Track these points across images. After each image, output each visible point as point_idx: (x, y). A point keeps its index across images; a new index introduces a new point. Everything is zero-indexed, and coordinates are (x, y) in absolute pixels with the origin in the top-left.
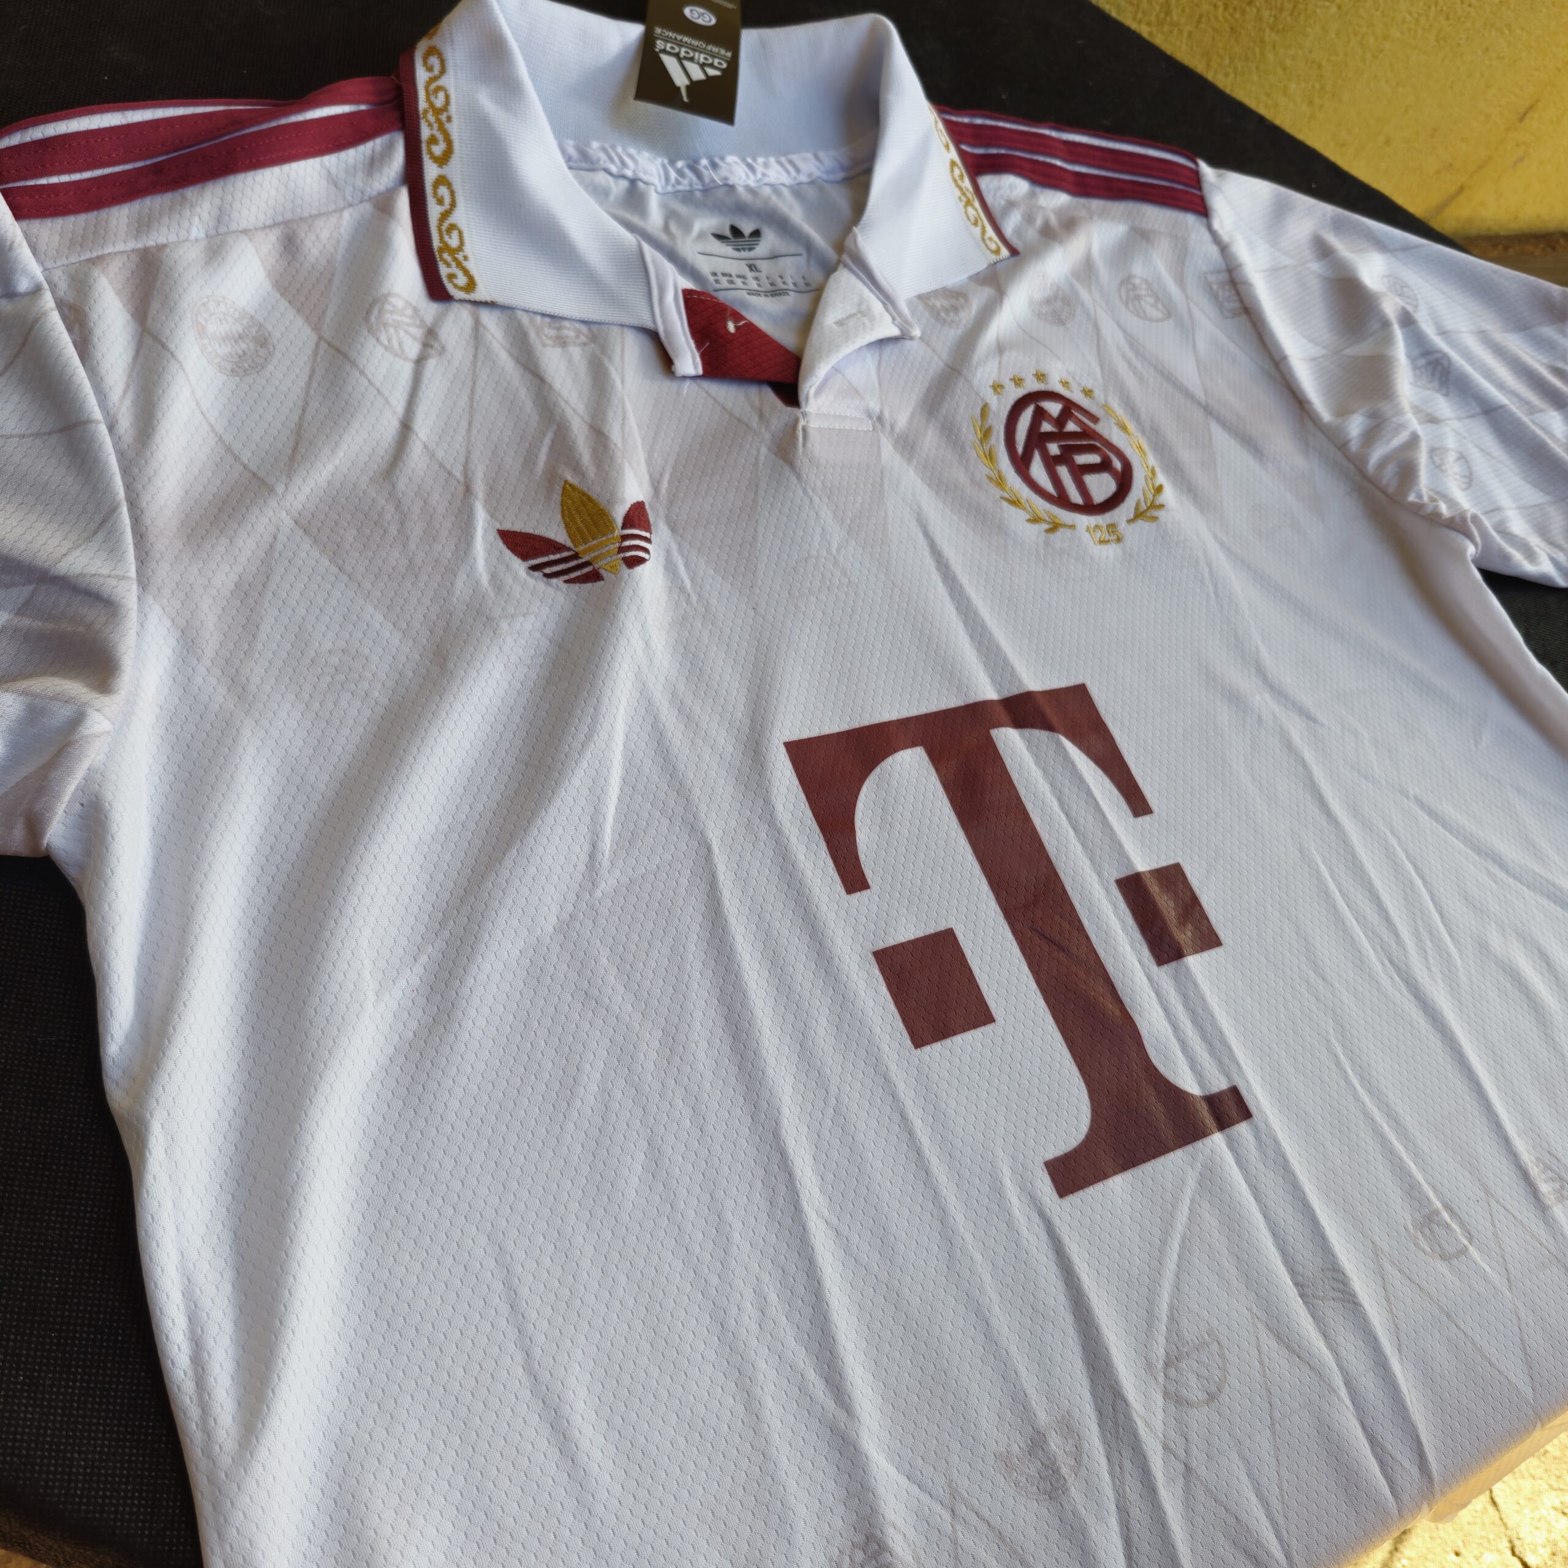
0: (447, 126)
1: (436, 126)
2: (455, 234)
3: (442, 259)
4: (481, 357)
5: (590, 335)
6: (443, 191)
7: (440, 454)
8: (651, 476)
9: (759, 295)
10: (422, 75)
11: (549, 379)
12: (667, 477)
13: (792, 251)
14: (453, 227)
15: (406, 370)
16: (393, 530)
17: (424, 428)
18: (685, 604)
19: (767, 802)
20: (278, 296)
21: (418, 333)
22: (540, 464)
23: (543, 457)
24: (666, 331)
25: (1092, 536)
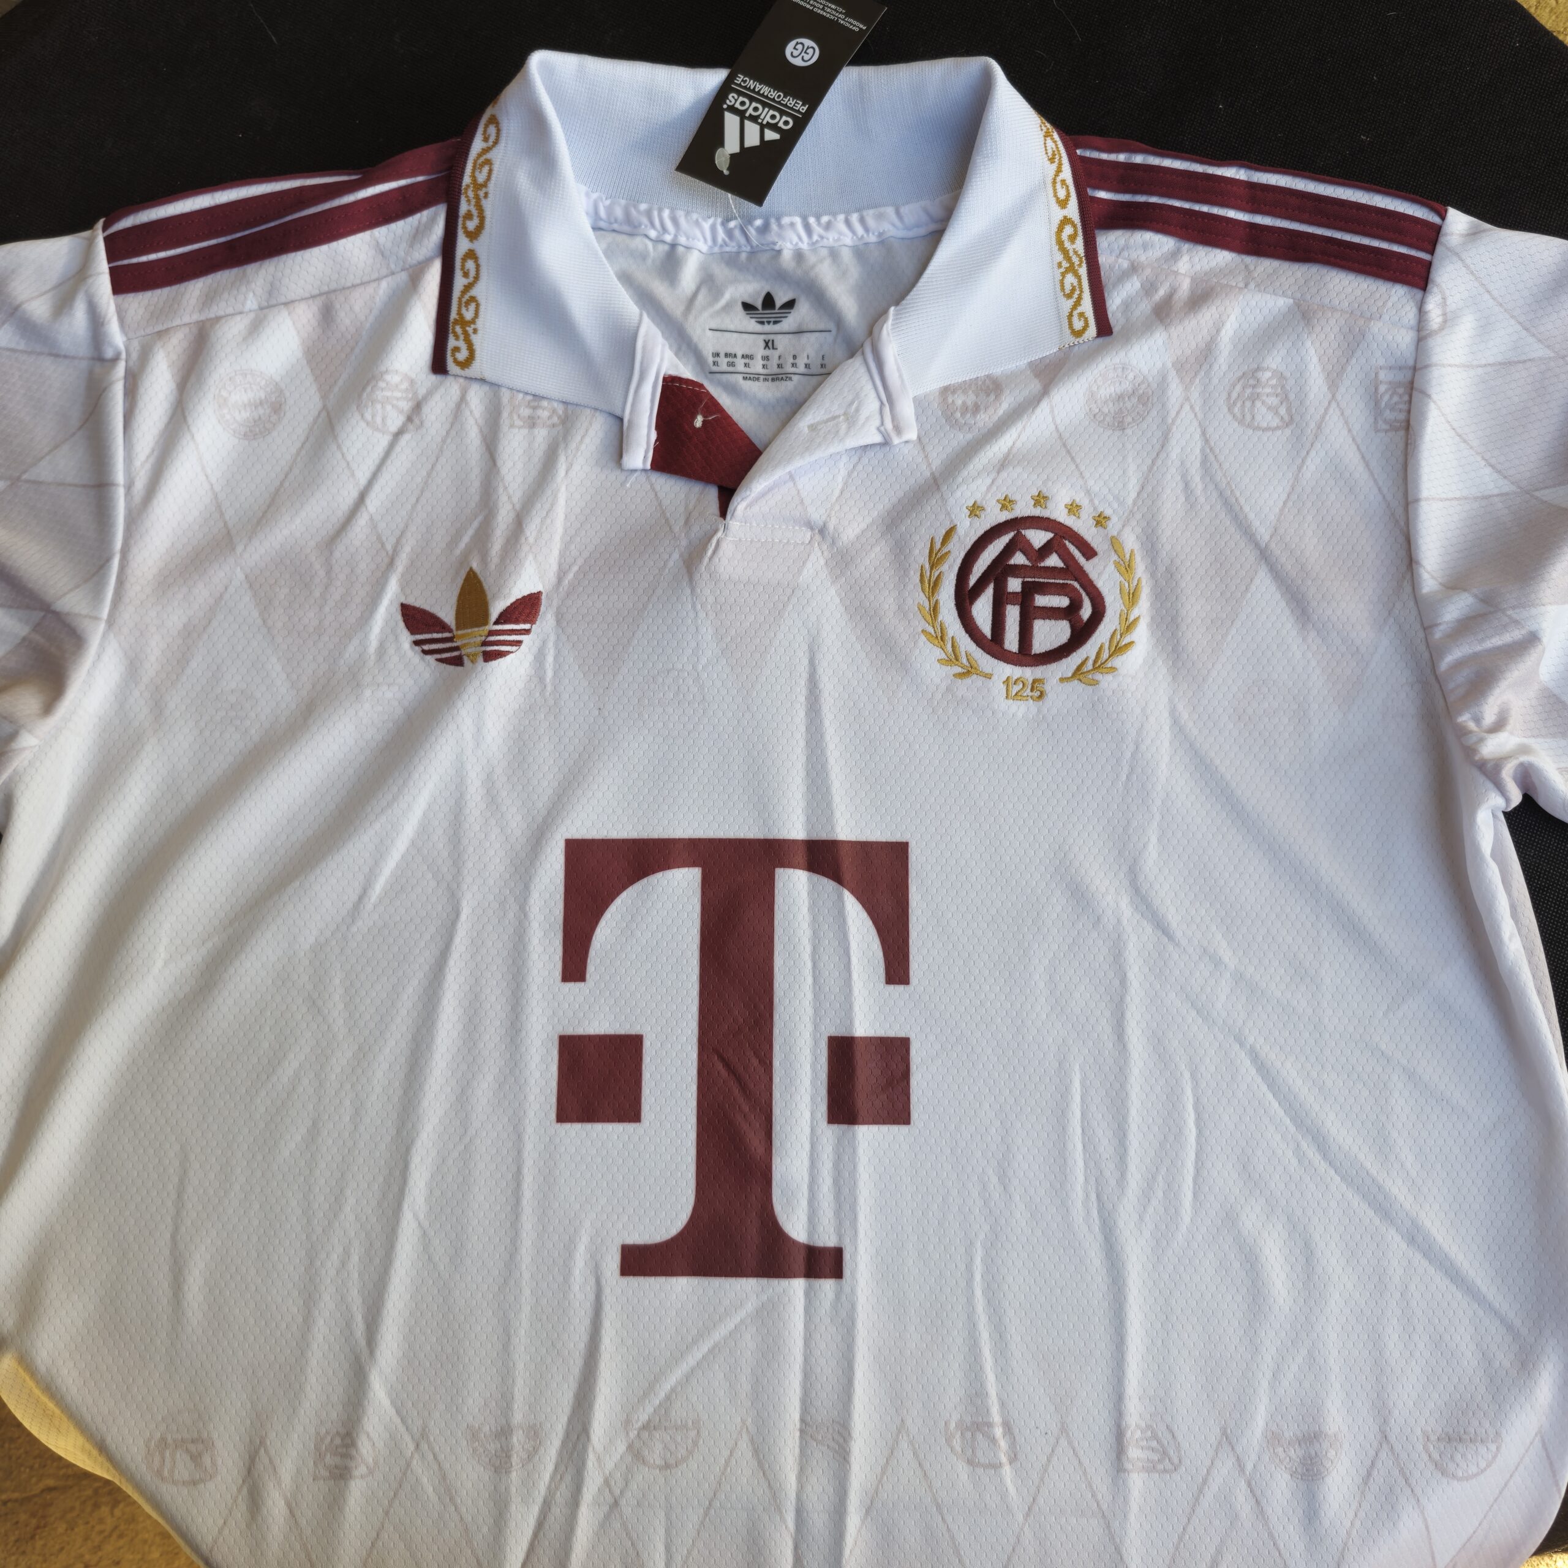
0: (484, 202)
1: (473, 202)
2: (472, 307)
3: (454, 329)
4: (453, 433)
5: (563, 417)
6: (470, 265)
7: (382, 525)
8: (560, 565)
9: (758, 379)
10: (477, 145)
11: (499, 463)
12: (575, 568)
13: (822, 327)
14: (473, 299)
15: (384, 441)
16: (317, 594)
17: (373, 503)
18: (538, 694)
19: (527, 888)
20: (305, 362)
21: (406, 406)
22: (462, 545)
23: (466, 539)
24: (630, 421)
25: (1007, 690)
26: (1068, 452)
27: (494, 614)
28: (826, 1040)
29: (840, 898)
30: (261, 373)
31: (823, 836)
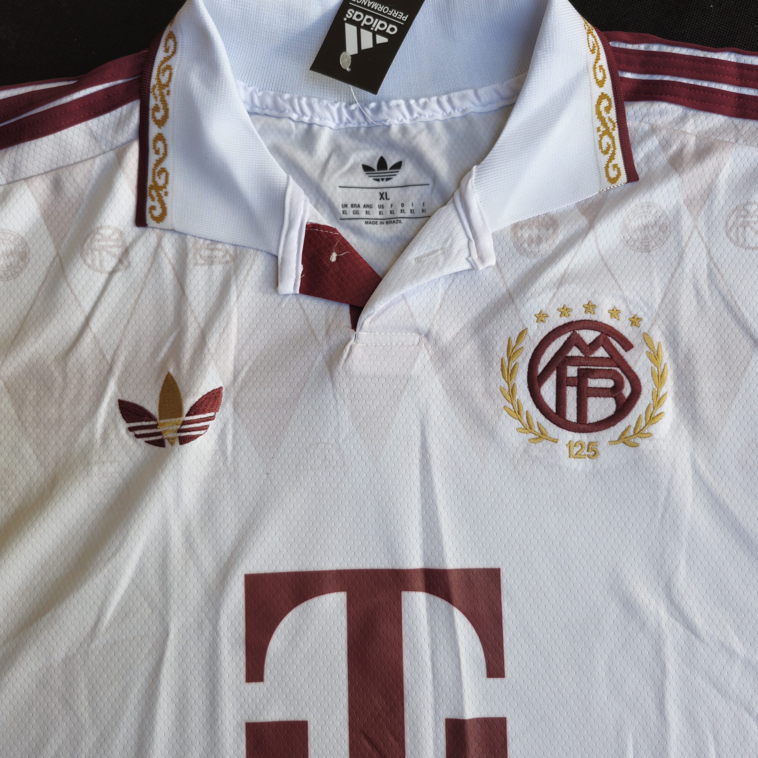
0: (167, 98)
1: (159, 98)
2: (163, 176)
3: (150, 192)
4: (153, 270)
5: (233, 255)
6: (160, 145)
7: (103, 341)
8: (235, 367)
9: (376, 223)
10: (161, 55)
11: (188, 292)
12: (246, 369)
13: (422, 182)
14: (163, 170)
15: (103, 278)
16: (57, 395)
17: (96, 325)
18: (221, 464)
19: (217, 612)
20: (43, 221)
21: (117, 251)
22: (162, 355)
23: (165, 350)
24: (283, 259)
25: (570, 451)
26: (609, 270)
27: (186, 408)
28: (444, 721)
29: (451, 614)
30: (10, 231)
31: (436, 565)
